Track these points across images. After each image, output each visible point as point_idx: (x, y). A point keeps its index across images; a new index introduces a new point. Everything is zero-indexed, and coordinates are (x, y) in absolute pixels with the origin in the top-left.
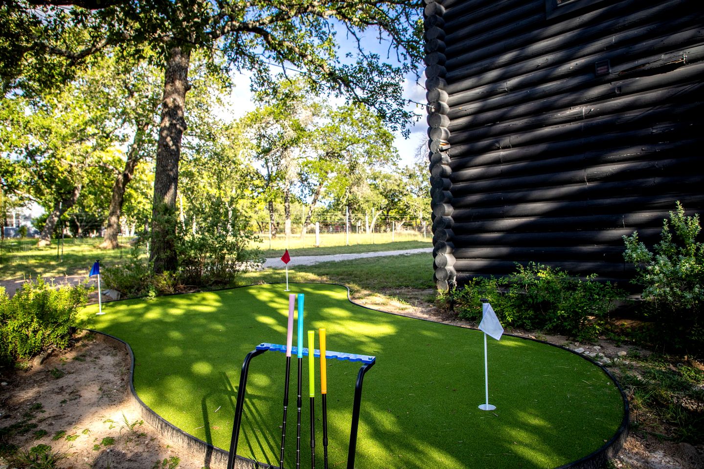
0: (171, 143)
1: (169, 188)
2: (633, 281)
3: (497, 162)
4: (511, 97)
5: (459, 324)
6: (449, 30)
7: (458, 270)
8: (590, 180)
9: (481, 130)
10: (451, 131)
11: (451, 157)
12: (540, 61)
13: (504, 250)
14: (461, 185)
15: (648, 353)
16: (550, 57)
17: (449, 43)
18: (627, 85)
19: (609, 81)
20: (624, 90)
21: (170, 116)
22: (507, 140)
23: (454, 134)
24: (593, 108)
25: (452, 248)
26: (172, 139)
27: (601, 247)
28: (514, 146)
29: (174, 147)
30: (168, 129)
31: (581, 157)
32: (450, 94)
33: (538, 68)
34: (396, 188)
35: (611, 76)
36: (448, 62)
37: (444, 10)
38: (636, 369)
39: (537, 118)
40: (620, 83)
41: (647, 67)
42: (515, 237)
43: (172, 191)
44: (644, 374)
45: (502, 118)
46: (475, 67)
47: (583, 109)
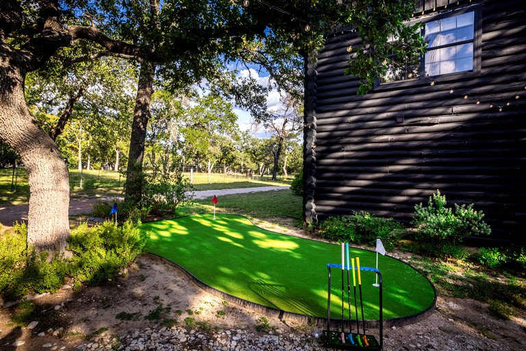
0: (142, 127)
1: (140, 154)
2: (411, 223)
3: (342, 158)
4: (353, 126)
5: (322, 241)
6: (319, 85)
7: (317, 211)
8: (390, 172)
9: (334, 140)
10: (317, 138)
11: (316, 152)
12: (368, 110)
13: (343, 203)
14: (321, 167)
15: (421, 257)
16: (374, 109)
17: (319, 91)
18: (411, 129)
19: (403, 126)
20: (410, 131)
21: (142, 110)
22: (348, 147)
23: (319, 140)
24: (394, 137)
25: (315, 199)
26: (143, 124)
27: (393, 205)
28: (352, 151)
29: (143, 129)
30: (140, 117)
31: (387, 160)
32: (318, 119)
33: (367, 114)
34: (228, 146)
35: (404, 123)
36: (318, 101)
37: (317, 74)
38: (420, 265)
39: (366, 138)
40: (408, 127)
41: (421, 122)
42: (349, 196)
43: (141, 156)
44: (425, 267)
45: (346, 136)
46: (334, 107)
47: (389, 138)
